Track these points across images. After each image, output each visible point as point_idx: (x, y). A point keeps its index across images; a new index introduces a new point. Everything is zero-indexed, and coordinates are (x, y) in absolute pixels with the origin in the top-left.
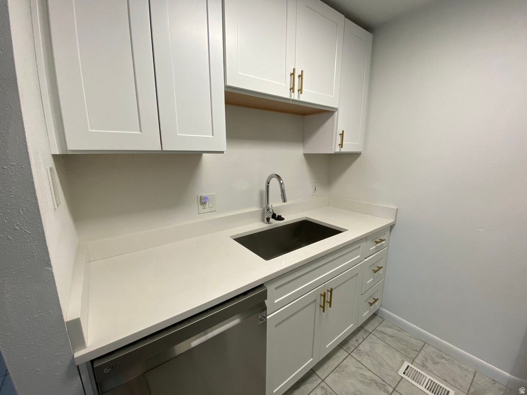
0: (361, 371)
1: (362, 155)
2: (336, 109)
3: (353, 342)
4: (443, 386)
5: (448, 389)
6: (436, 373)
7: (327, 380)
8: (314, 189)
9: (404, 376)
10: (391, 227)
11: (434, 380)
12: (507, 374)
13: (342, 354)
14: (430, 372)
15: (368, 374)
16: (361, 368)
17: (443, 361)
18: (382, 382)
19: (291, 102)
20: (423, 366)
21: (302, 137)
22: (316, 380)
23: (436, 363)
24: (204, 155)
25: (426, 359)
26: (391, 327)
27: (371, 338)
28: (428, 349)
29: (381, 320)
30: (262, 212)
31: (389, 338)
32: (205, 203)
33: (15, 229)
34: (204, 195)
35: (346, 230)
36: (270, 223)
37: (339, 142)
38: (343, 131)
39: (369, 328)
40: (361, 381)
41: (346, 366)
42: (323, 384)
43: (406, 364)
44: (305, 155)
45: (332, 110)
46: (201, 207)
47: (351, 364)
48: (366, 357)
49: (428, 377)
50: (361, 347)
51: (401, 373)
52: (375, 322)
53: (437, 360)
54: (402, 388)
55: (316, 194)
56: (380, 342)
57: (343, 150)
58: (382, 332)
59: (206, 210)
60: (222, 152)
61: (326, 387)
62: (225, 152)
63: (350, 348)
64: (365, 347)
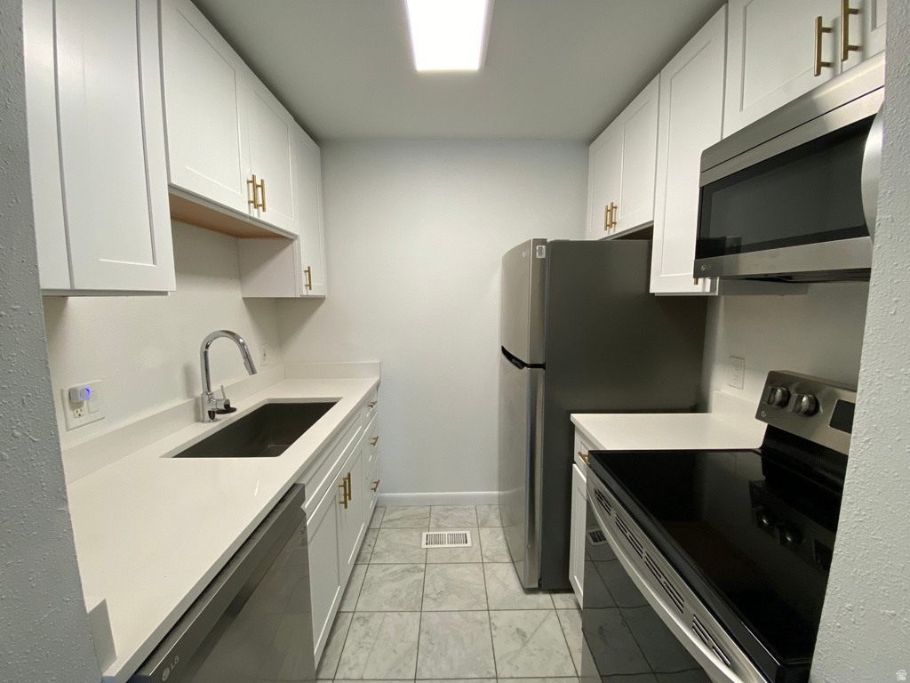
0: (389, 572)
1: (326, 301)
2: (296, 237)
3: (367, 550)
4: (460, 532)
5: (464, 532)
6: (449, 526)
7: (360, 607)
8: (262, 355)
9: (428, 546)
10: (377, 386)
11: (451, 533)
12: (496, 492)
13: (361, 569)
14: (446, 528)
15: (397, 568)
16: (388, 569)
17: (451, 512)
18: (412, 566)
19: (248, 220)
20: (439, 527)
21: (239, 272)
22: (346, 618)
23: (446, 518)
24: (71, 299)
25: (438, 519)
26: (396, 510)
27: (382, 533)
28: (436, 510)
29: (383, 509)
30: (194, 403)
31: (399, 522)
32: (80, 405)
33: (13, 435)
34: (79, 385)
35: (339, 399)
36: (217, 420)
37: (305, 281)
38: (309, 268)
39: (376, 525)
40: (393, 581)
41: (372, 578)
42: (356, 616)
43: (424, 534)
44: (245, 299)
45: (291, 237)
46: (70, 413)
47: (376, 573)
48: (387, 554)
49: (446, 533)
50: (377, 549)
51: (424, 546)
52: (379, 515)
53: (445, 514)
54: (432, 557)
55: (266, 362)
56: (393, 531)
57: (311, 293)
58: (391, 521)
59: (83, 420)
60: (165, 293)
61: (362, 614)
62: (169, 293)
63: (365, 558)
64: (381, 545)
